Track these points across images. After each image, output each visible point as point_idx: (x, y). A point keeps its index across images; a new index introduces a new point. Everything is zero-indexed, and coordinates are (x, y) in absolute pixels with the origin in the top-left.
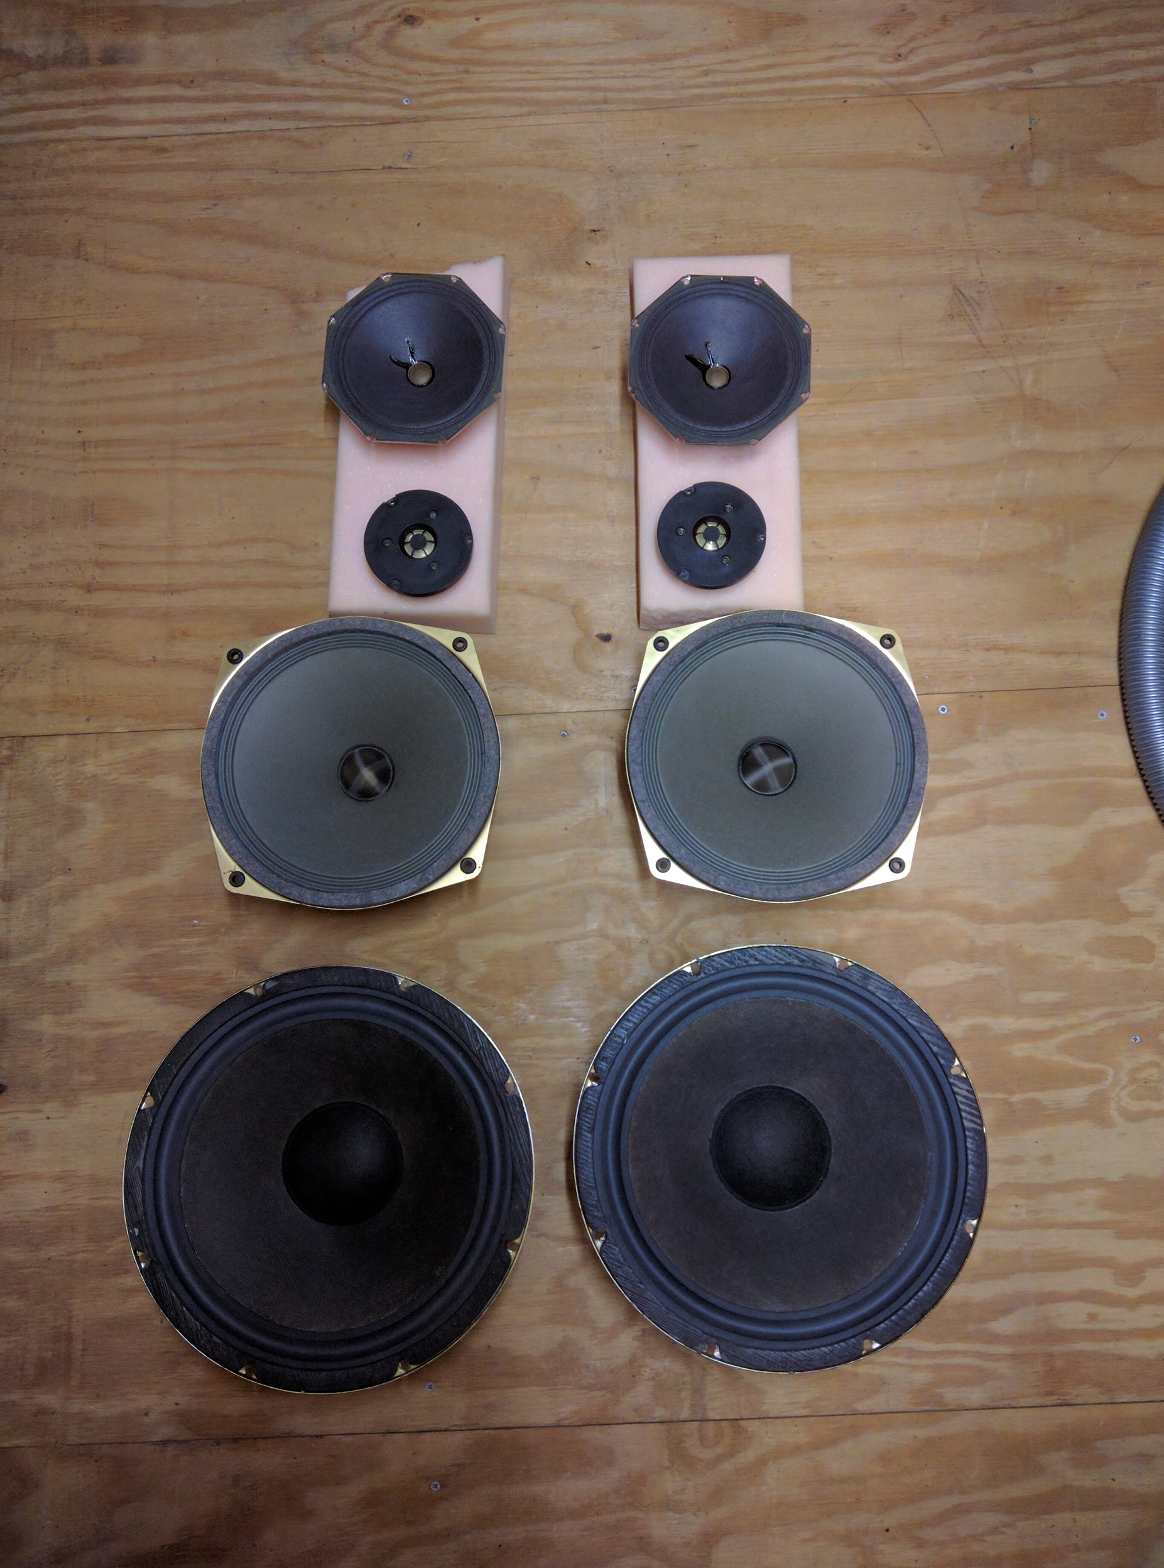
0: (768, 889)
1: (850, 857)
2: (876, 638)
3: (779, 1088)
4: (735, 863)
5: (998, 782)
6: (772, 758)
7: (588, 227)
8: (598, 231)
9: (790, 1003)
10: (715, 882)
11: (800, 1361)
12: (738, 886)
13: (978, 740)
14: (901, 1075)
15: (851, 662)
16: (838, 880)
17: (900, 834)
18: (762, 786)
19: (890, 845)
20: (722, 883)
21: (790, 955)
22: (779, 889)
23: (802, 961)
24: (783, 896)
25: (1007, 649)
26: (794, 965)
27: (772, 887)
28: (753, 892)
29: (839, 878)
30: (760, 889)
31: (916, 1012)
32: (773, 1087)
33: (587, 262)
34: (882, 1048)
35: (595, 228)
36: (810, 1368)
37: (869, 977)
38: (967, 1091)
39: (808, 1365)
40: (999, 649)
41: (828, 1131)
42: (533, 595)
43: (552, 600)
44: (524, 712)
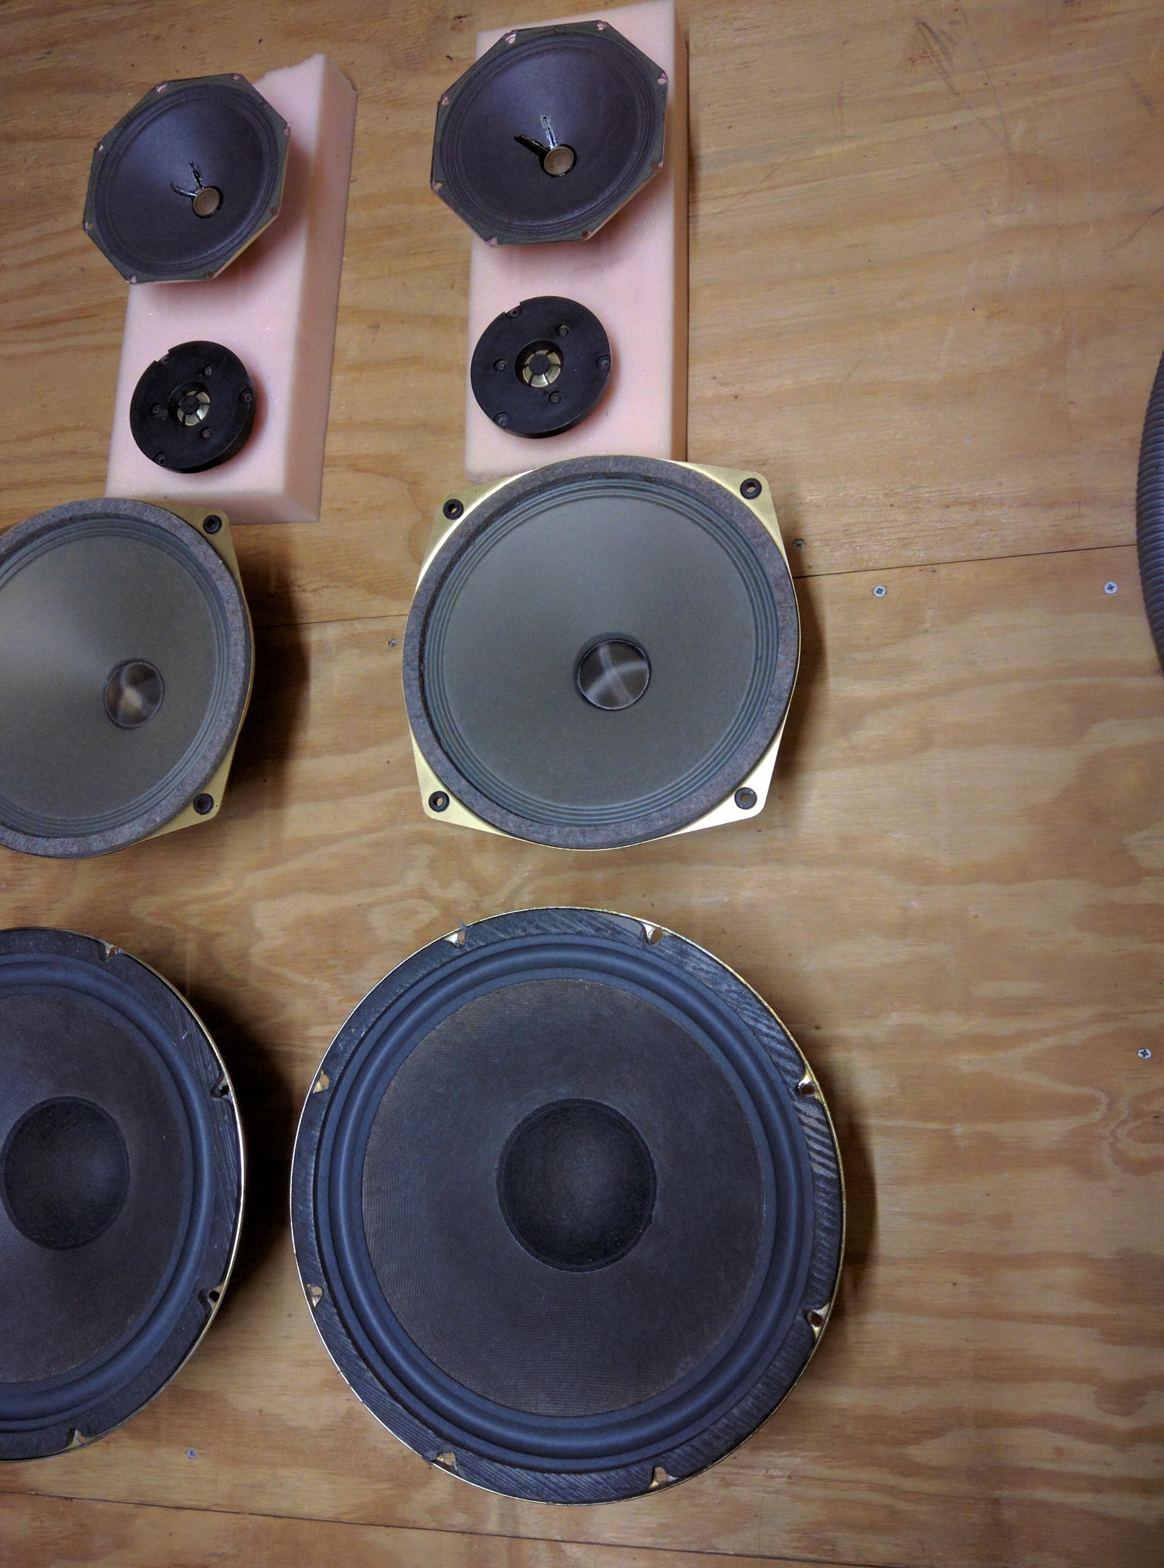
0: (570, 832)
1: (685, 787)
2: (734, 485)
3: (591, 1102)
4: (534, 797)
5: (953, 687)
6: (618, 659)
7: (452, 15)
8: (465, 16)
9: (587, 988)
10: (501, 823)
11: (561, 1488)
12: (530, 828)
13: (926, 631)
14: (731, 1093)
15: (703, 521)
16: (662, 819)
17: (751, 755)
18: (608, 698)
19: (736, 770)
20: (511, 825)
21: (581, 921)
22: (583, 833)
23: (598, 929)
24: (588, 841)
25: (973, 504)
26: (586, 935)
27: (576, 829)
28: (549, 836)
29: (664, 817)
30: (559, 832)
31: (749, 1004)
32: (584, 1101)
33: (448, 57)
34: (707, 1054)
35: (462, 13)
36: (575, 1500)
37: (688, 954)
38: (818, 1120)
39: (571, 1494)
40: (962, 504)
41: (652, 1166)
42: (365, 471)
43: (386, 475)
44: (347, 617)
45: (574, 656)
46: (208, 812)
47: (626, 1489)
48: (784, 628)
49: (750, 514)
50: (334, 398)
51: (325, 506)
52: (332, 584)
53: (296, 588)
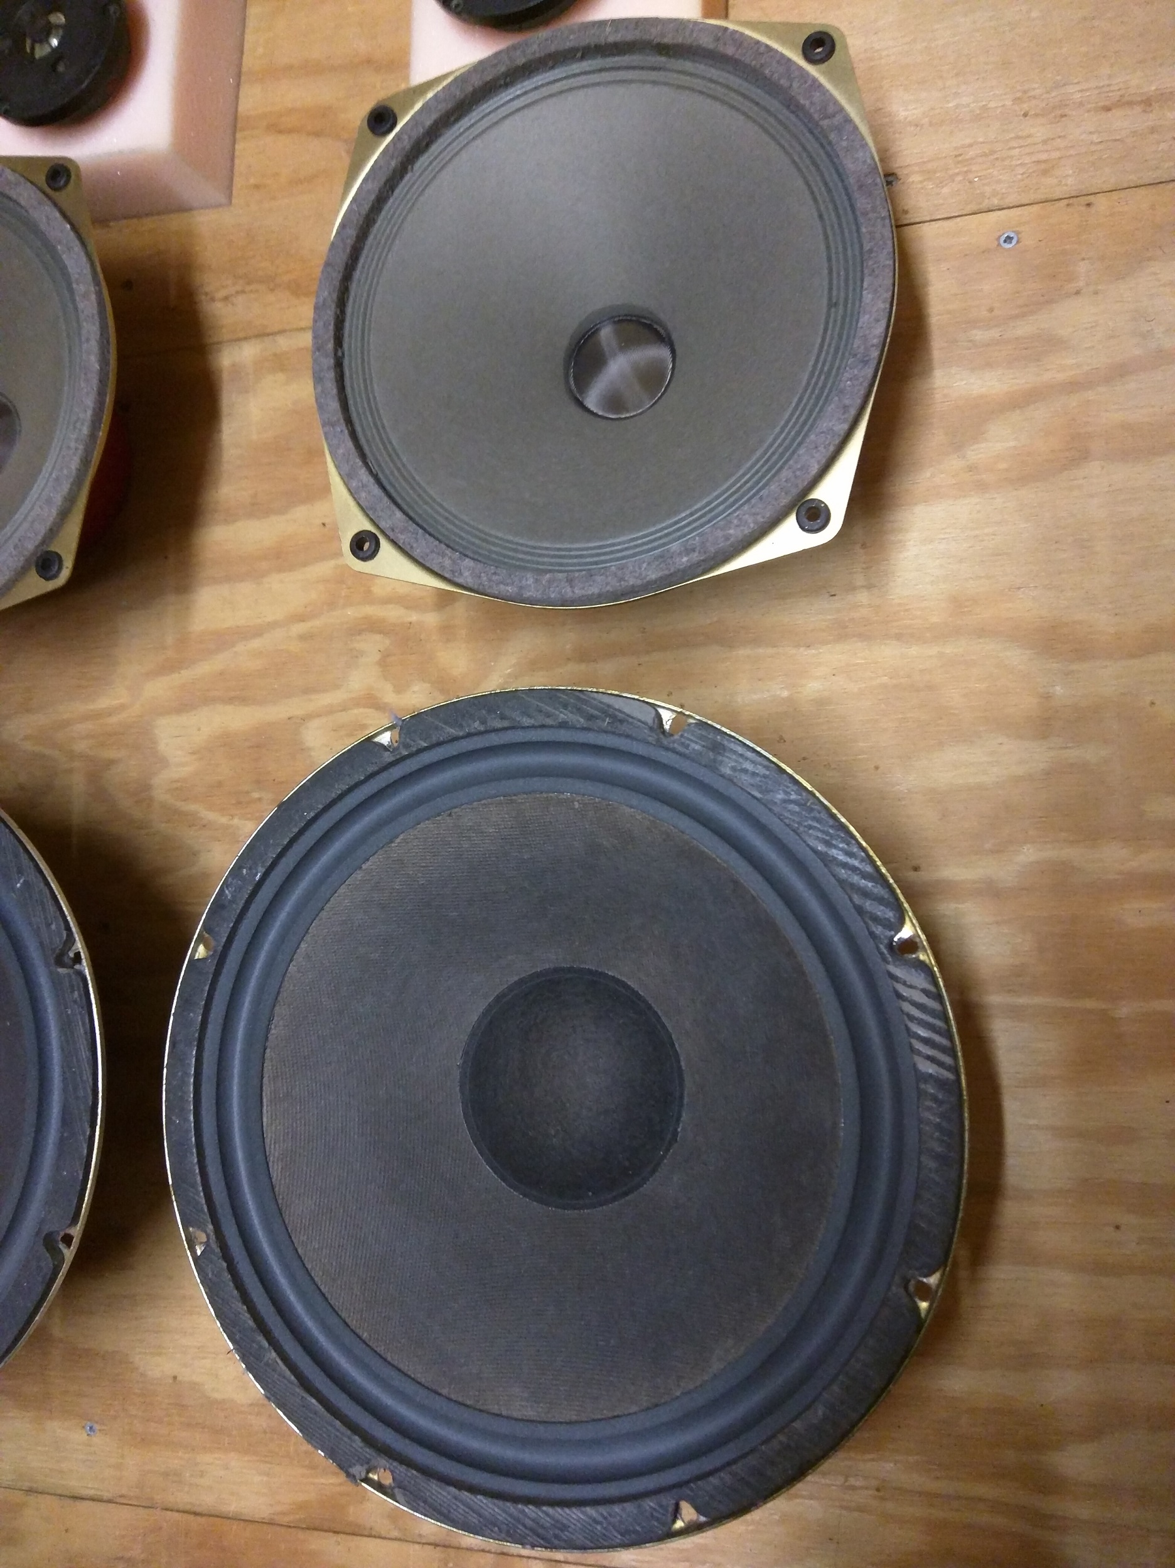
0: (550, 581)
1: (721, 508)
2: (791, 45)
3: (590, 971)
4: (500, 535)
6: (627, 343)
9: (577, 805)
10: (453, 572)
12: (495, 578)
14: (791, 954)
15: (746, 106)
16: (687, 554)
17: (821, 448)
18: (615, 402)
19: (798, 473)
20: (467, 574)
21: (565, 706)
22: (570, 581)
23: (590, 718)
24: (578, 592)
26: (574, 728)
27: (560, 575)
28: (521, 588)
29: (688, 551)
30: (537, 581)
31: (818, 820)
32: (581, 970)
34: (753, 897)
36: (562, 1544)
37: (724, 748)
38: (925, 992)
40: (1130, 104)
41: (679, 1061)
42: (290, 131)
43: (317, 134)
44: (268, 331)
45: (563, 343)
46: (55, 576)
47: (635, 1532)
48: (871, 251)
49: (816, 85)
50: (249, 38)
51: (238, 182)
52: (248, 288)
53: (203, 297)
